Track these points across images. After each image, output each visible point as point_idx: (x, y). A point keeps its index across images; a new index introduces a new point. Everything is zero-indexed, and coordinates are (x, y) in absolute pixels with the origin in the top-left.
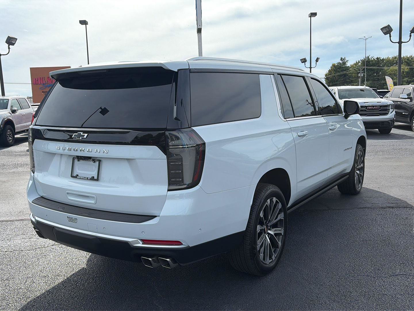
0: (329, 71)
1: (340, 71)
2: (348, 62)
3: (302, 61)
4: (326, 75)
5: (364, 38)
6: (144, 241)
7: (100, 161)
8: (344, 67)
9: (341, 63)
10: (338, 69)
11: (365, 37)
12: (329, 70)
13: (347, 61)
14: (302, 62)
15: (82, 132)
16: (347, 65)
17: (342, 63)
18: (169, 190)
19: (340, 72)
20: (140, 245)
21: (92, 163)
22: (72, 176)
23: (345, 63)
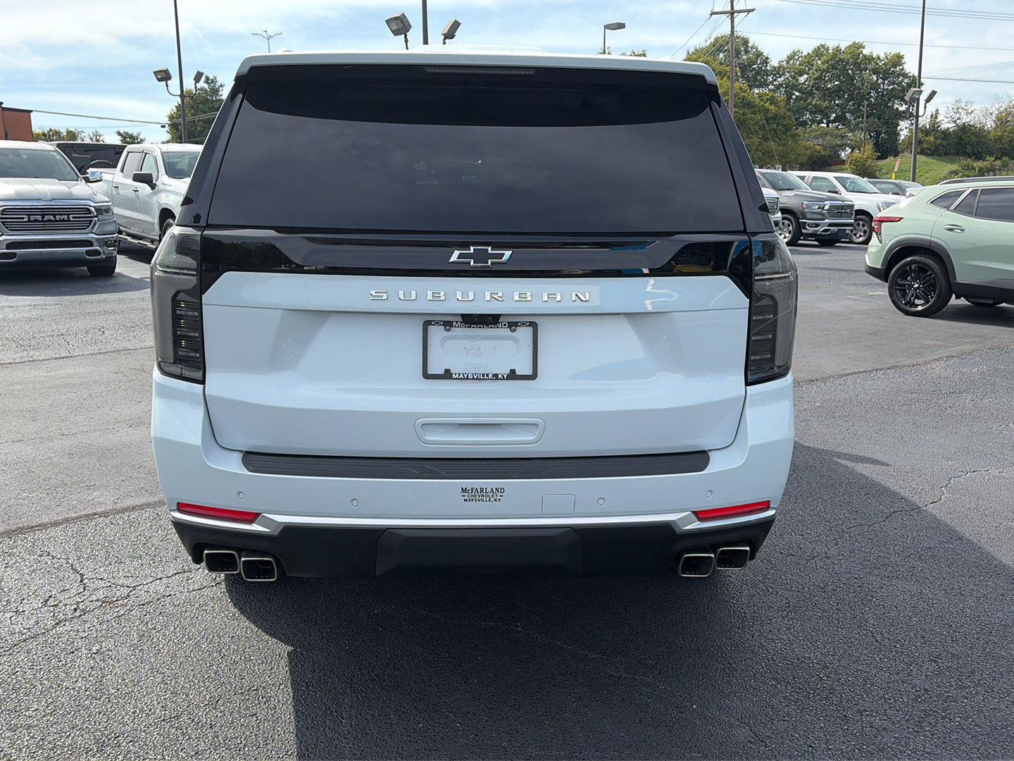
0: (177, 107)
1: (206, 110)
2: (224, 87)
3: (159, 77)
4: (171, 118)
5: (265, 34)
6: (701, 515)
7: (534, 325)
8: (214, 101)
9: (206, 90)
10: (200, 103)
11: (266, 31)
12: (177, 104)
13: (221, 86)
14: (159, 80)
15: (489, 246)
16: (221, 95)
17: (208, 90)
18: (748, 383)
19: (205, 113)
20: (697, 525)
21: (505, 331)
22: (426, 375)
23: (218, 91)
